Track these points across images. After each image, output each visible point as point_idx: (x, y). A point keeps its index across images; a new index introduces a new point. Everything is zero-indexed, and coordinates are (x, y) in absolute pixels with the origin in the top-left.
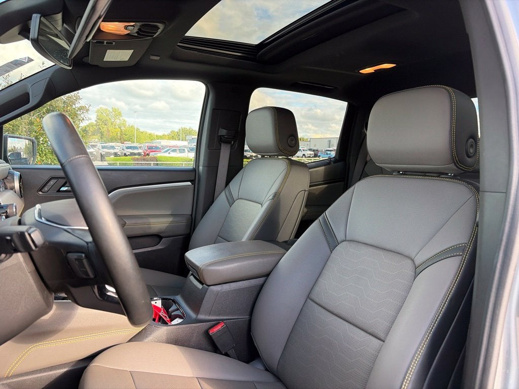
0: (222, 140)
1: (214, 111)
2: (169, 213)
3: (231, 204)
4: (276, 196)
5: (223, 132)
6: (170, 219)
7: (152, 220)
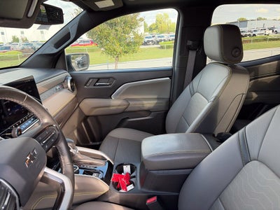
0: (189, 49)
1: (183, 29)
2: (156, 97)
3: (192, 95)
4: (217, 98)
5: (190, 43)
6: (155, 102)
7: (145, 102)
